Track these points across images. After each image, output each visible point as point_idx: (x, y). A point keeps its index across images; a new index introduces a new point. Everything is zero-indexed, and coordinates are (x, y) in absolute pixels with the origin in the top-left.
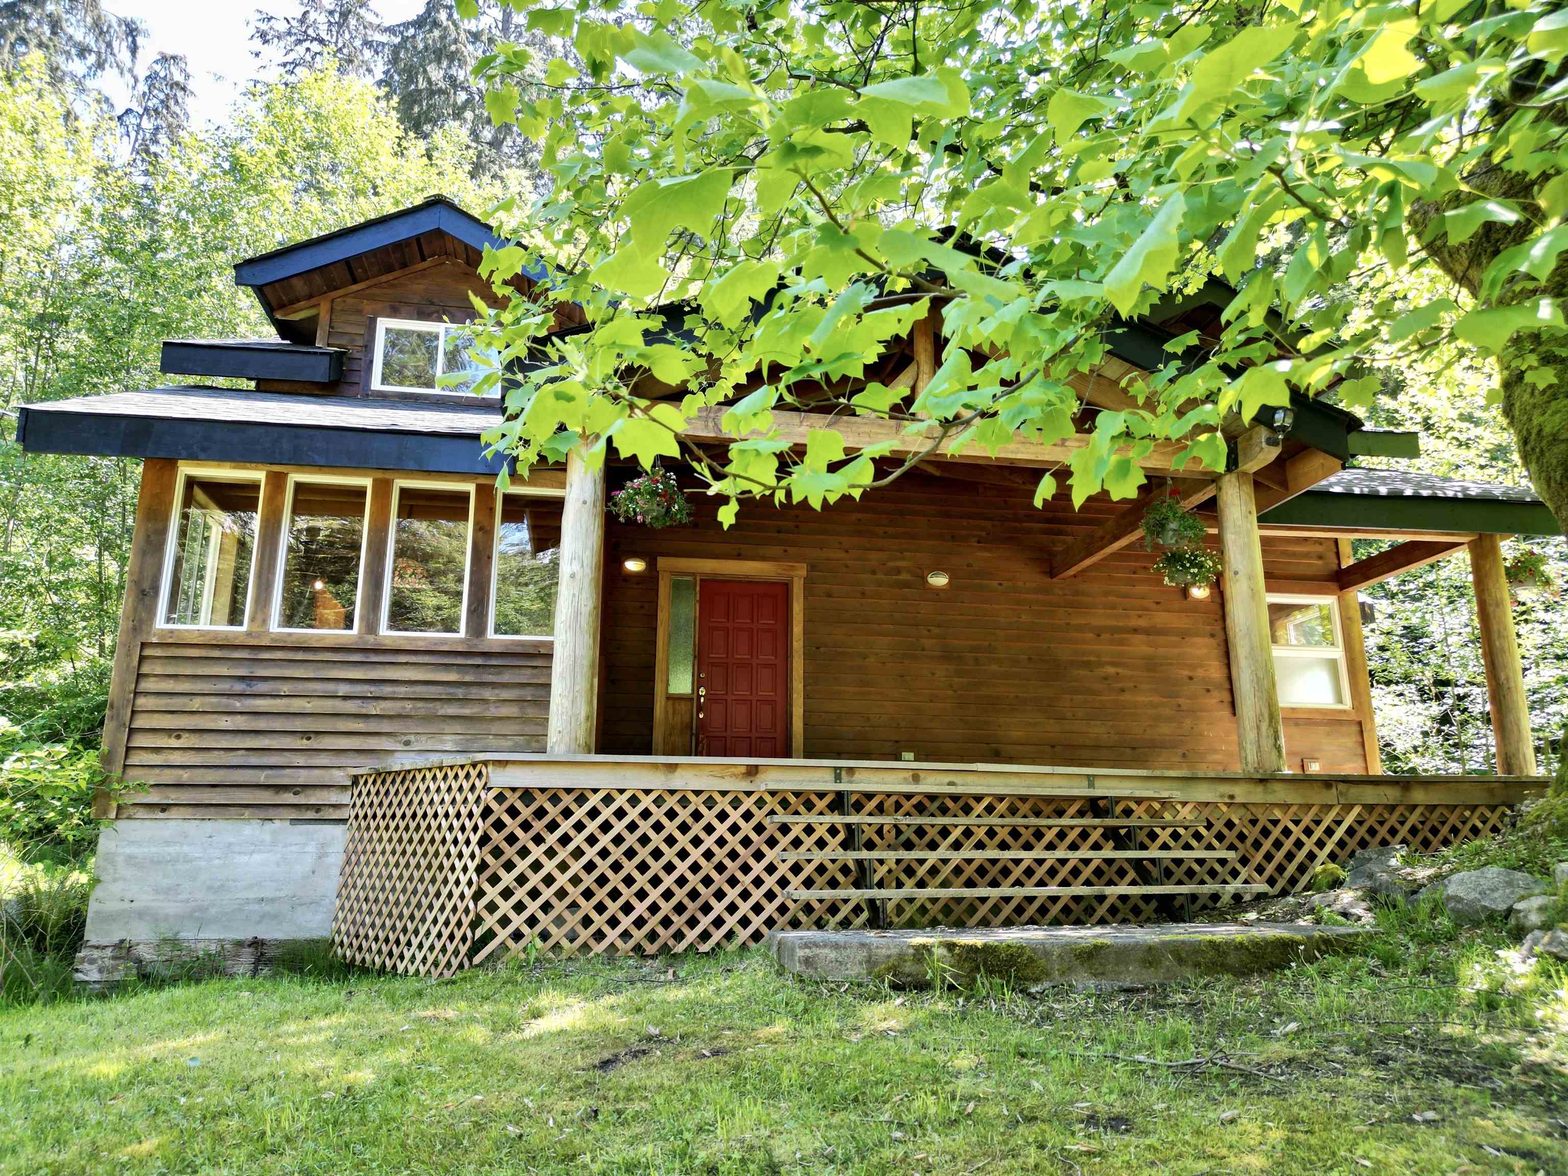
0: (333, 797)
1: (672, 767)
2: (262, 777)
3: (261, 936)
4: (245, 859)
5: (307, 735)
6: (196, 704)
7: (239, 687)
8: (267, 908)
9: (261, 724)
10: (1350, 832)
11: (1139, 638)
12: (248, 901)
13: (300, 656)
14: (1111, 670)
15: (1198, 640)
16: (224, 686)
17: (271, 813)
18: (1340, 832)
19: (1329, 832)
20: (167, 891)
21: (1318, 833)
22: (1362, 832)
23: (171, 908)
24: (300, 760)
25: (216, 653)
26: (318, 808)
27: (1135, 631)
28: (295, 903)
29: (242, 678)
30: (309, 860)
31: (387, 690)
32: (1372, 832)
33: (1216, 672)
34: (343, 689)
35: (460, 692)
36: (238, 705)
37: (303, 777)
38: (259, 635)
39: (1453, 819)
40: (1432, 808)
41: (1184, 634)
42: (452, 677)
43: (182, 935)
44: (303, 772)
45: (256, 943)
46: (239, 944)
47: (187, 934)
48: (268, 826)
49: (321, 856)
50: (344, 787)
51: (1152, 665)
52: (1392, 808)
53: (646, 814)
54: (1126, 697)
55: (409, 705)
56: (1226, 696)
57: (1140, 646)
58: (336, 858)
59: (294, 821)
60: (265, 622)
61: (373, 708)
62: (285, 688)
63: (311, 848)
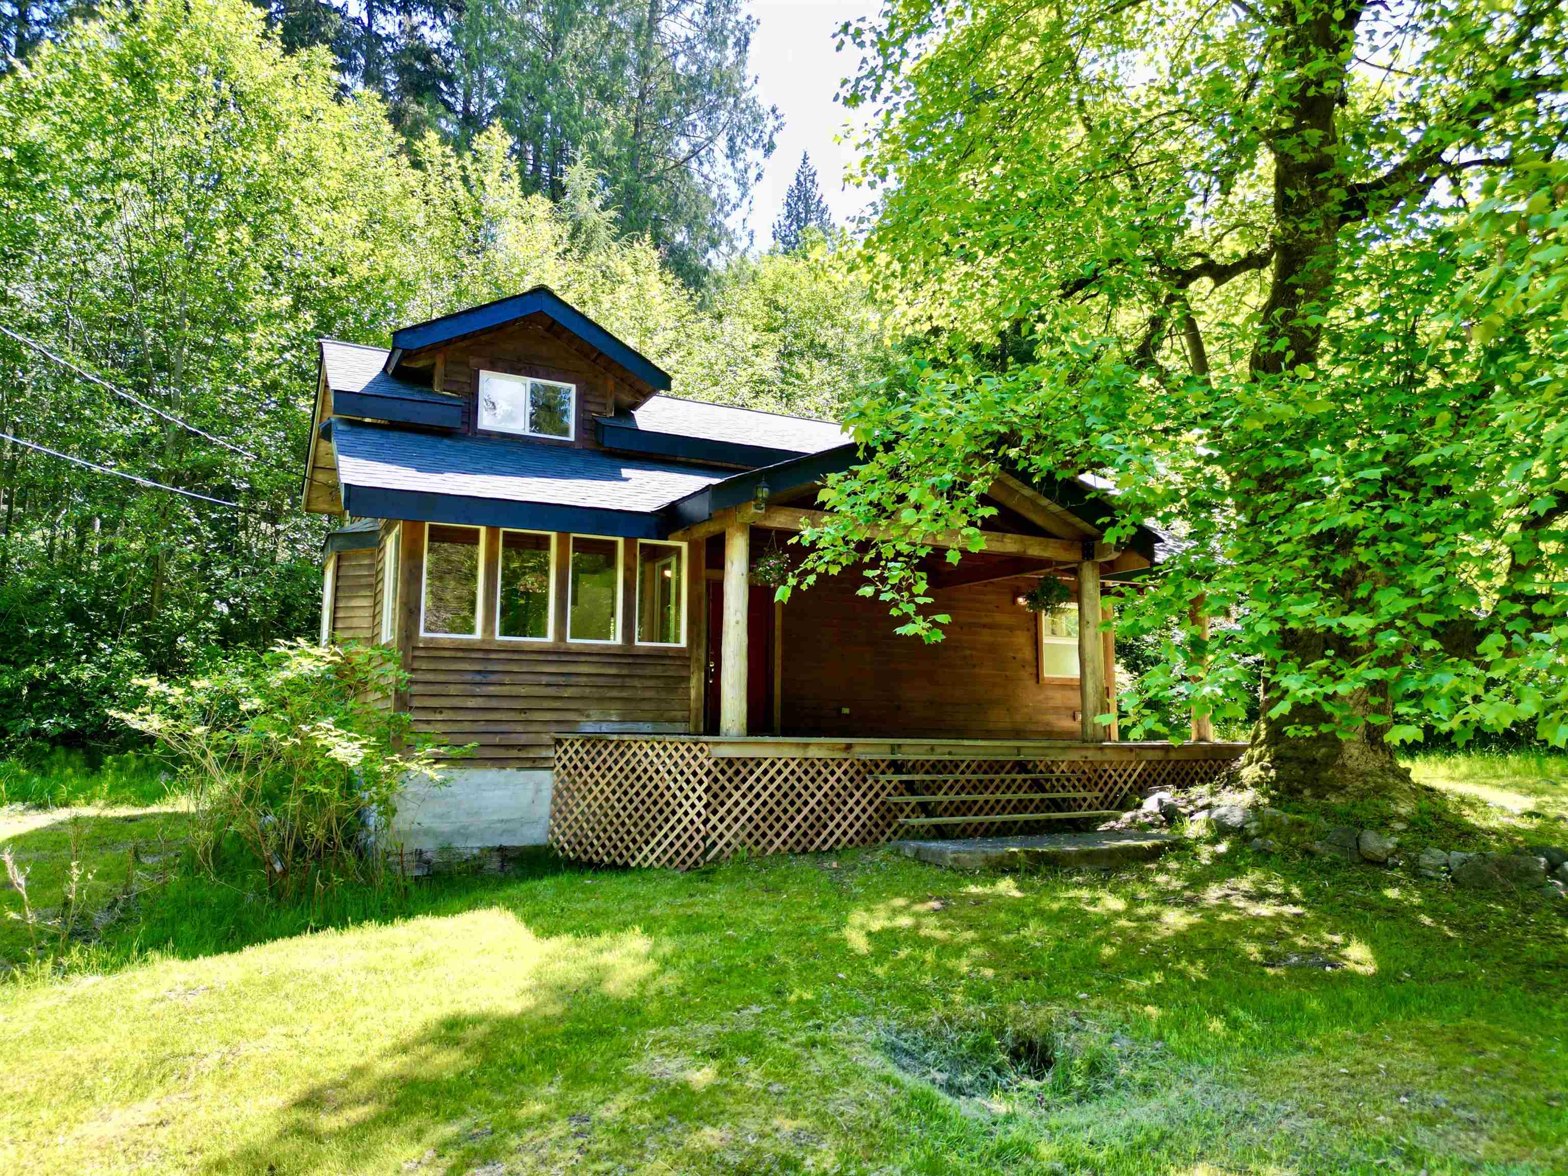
0: (544, 753)
1: (807, 745)
2: (497, 740)
3: (505, 844)
4: (490, 794)
5: (523, 711)
6: (452, 690)
7: (478, 678)
8: (505, 826)
9: (494, 703)
10: (1140, 775)
11: (986, 631)
12: (494, 822)
13: (516, 657)
14: (968, 652)
15: (1019, 633)
16: (468, 678)
17: (504, 763)
18: (1135, 776)
19: (1130, 776)
20: (441, 816)
21: (1125, 777)
22: (1145, 775)
23: (445, 827)
24: (519, 728)
25: (460, 654)
26: (534, 760)
27: (984, 626)
28: (523, 822)
29: (479, 672)
30: (530, 795)
31: (573, 680)
32: (1150, 775)
33: (1028, 654)
34: (545, 679)
35: (619, 681)
36: (477, 690)
37: (523, 739)
38: (490, 643)
39: (1187, 767)
40: (1178, 761)
41: (1011, 629)
42: (613, 671)
43: (454, 845)
44: (524, 736)
45: (501, 849)
46: (492, 849)
47: (459, 844)
48: (503, 772)
49: (538, 791)
50: (549, 746)
51: (993, 649)
52: (1159, 762)
53: (793, 772)
54: (977, 670)
55: (588, 690)
56: (1034, 670)
57: (986, 637)
58: (547, 793)
59: (520, 769)
60: (493, 632)
61: (568, 692)
62: (507, 679)
63: (531, 786)
